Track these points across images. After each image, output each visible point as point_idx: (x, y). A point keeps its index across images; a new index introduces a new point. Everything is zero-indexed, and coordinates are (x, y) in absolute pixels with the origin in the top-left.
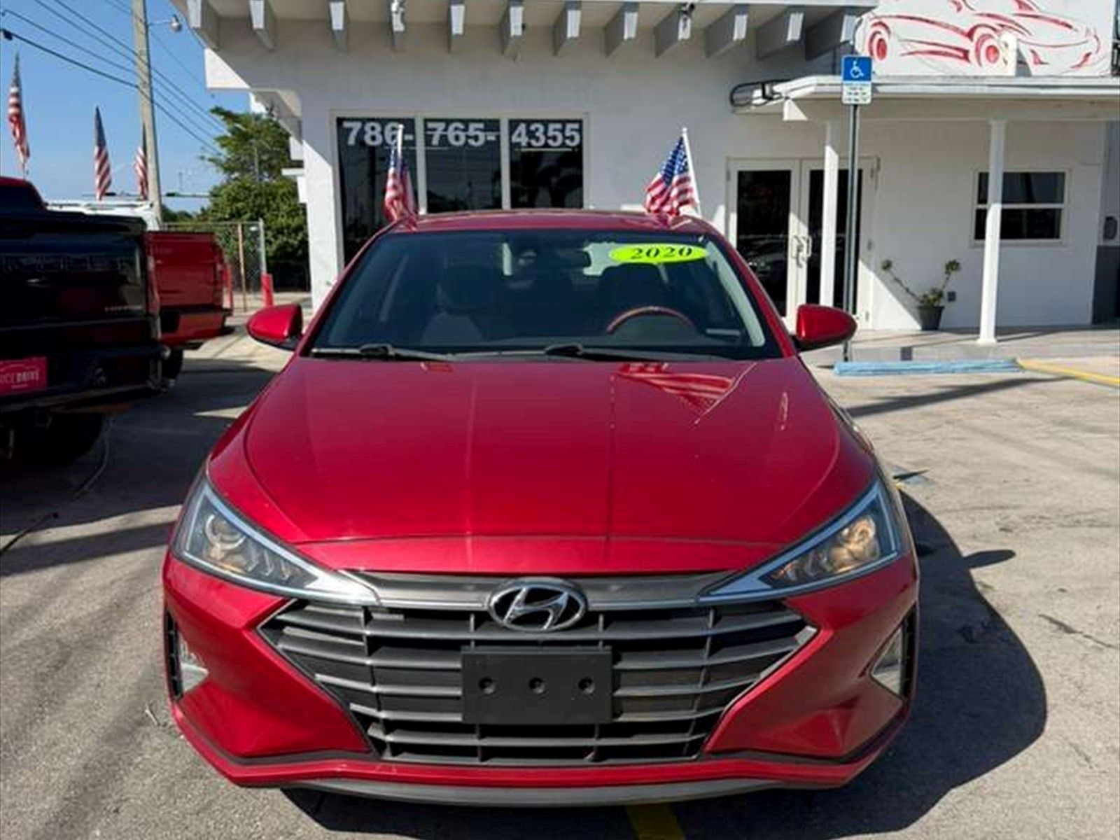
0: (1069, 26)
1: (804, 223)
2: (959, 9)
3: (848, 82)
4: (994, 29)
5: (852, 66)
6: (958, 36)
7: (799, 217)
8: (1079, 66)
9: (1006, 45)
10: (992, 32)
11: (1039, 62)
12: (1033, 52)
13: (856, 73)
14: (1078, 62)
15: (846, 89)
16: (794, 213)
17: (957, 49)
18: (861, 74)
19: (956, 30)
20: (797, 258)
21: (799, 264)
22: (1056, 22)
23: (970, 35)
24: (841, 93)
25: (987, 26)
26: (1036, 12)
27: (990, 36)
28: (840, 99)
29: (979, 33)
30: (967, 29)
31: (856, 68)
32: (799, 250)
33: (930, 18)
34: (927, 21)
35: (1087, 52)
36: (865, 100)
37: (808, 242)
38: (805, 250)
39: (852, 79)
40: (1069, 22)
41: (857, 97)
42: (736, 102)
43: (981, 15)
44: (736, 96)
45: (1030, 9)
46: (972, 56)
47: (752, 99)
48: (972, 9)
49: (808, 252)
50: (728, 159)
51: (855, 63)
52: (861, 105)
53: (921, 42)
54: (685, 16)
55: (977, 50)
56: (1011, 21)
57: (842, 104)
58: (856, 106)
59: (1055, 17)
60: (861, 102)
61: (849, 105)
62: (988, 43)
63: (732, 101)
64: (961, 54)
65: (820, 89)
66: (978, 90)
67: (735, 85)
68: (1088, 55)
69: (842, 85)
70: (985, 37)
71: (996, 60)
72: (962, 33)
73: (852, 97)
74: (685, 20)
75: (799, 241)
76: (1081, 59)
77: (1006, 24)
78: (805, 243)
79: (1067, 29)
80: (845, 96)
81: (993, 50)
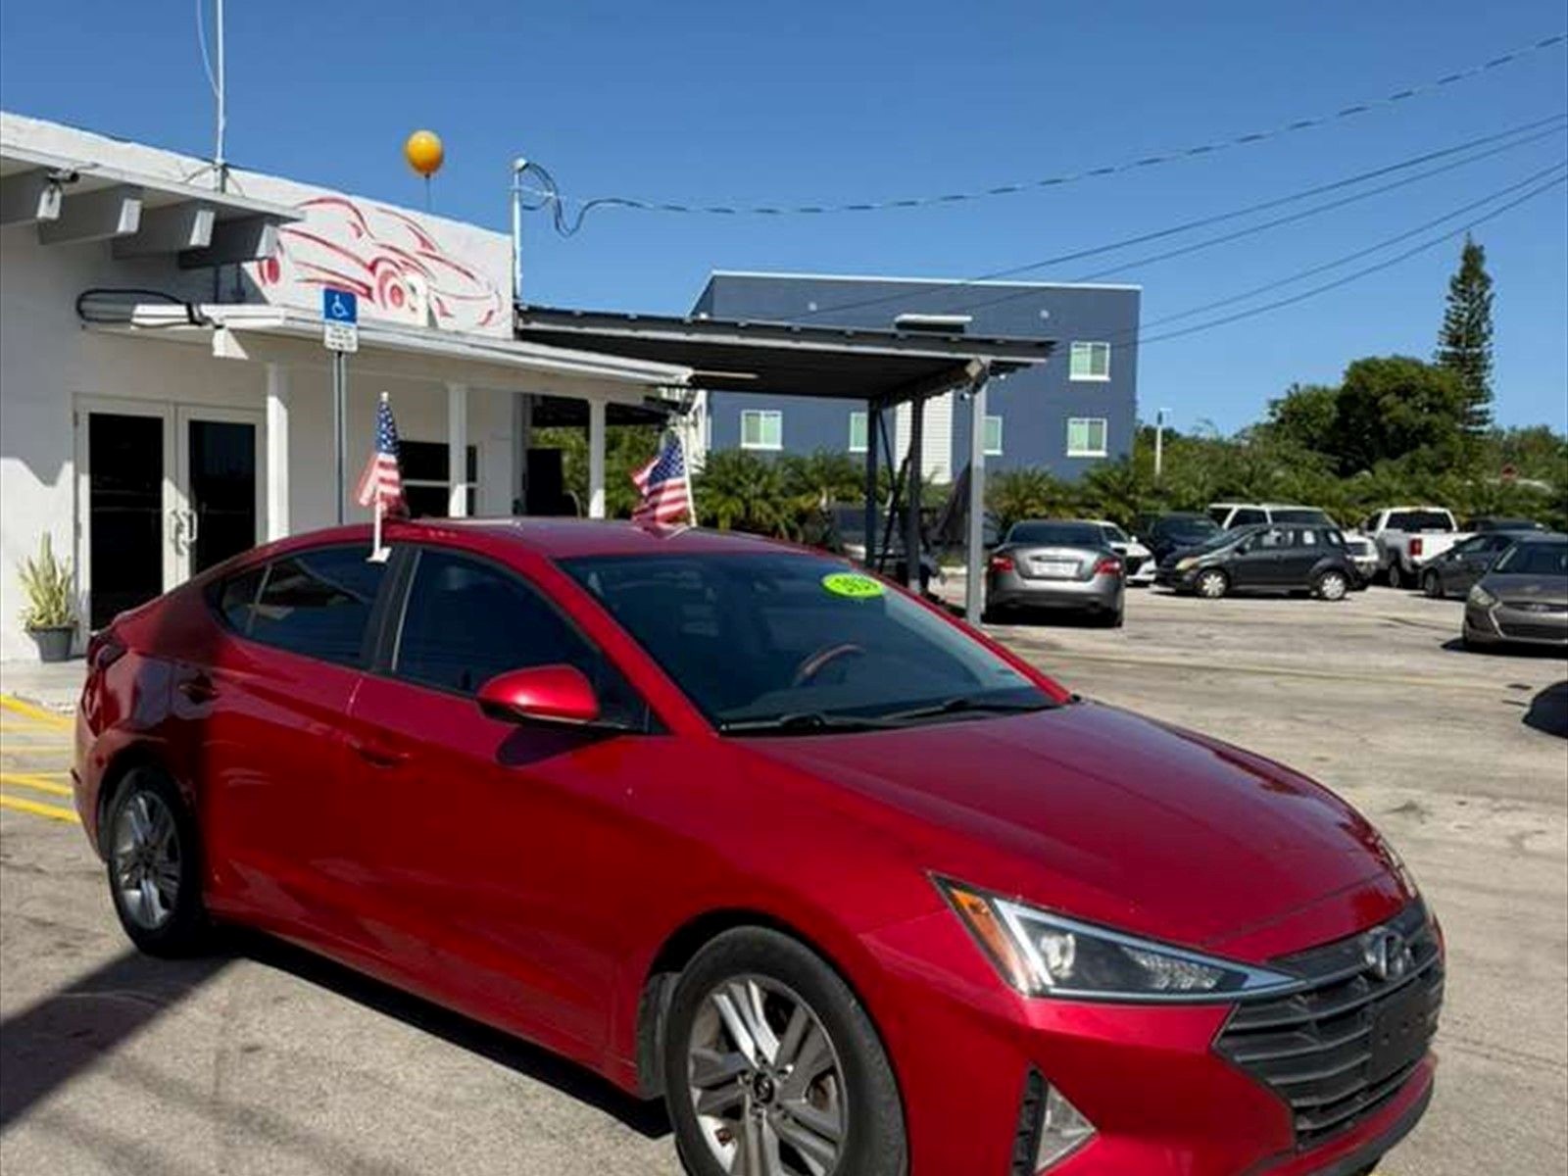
0: (472, 277)
1: (182, 492)
2: (359, 235)
3: (331, 321)
4: (397, 266)
5: (334, 301)
6: (359, 267)
7: (177, 485)
8: (483, 324)
9: (413, 289)
10: (396, 270)
11: (445, 314)
12: (438, 300)
13: (339, 311)
14: (482, 319)
15: (329, 330)
16: (171, 479)
17: (360, 284)
18: (345, 313)
19: (358, 260)
20: (176, 542)
21: (178, 551)
22: (458, 268)
23: (372, 268)
24: (323, 333)
25: (391, 261)
26: (437, 254)
27: (393, 274)
28: (322, 341)
29: (381, 267)
30: (369, 261)
31: (338, 304)
32: (179, 530)
33: (329, 240)
34: (324, 243)
35: (490, 308)
36: (350, 345)
37: (190, 518)
38: (186, 529)
39: (335, 318)
40: (474, 273)
41: (342, 341)
42: (87, 315)
43: (383, 246)
44: (85, 305)
45: (431, 248)
46: (375, 293)
47: (132, 316)
48: (372, 236)
49: (191, 535)
50: (75, 395)
51: (337, 297)
52: (347, 353)
53: (319, 268)
54: (52, 186)
55: (381, 288)
56: (415, 260)
57: (325, 348)
58: (340, 353)
59: (457, 263)
60: (346, 348)
61: (330, 350)
62: (392, 281)
63: (80, 312)
64: (364, 291)
65: (290, 323)
66: (459, 349)
67: (83, 290)
68: (491, 313)
69: (323, 323)
70: (388, 274)
71: (401, 304)
72: (364, 265)
73: (337, 341)
74: (52, 192)
75: (178, 518)
76: (484, 316)
77: (409, 264)
78: (186, 523)
79: (468, 279)
80: (328, 339)
81: (397, 292)
